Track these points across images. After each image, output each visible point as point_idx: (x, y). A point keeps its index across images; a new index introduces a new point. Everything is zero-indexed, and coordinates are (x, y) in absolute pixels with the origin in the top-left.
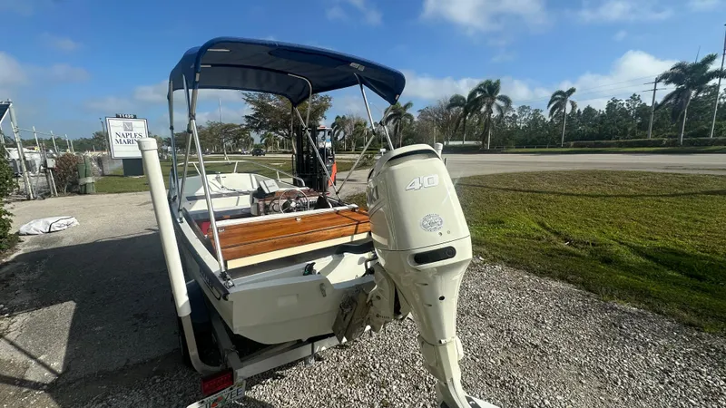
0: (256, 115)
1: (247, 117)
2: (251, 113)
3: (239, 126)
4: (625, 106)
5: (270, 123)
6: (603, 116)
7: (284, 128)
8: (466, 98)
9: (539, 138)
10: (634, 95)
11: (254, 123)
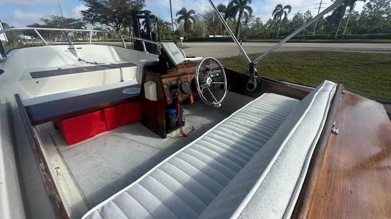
0: (89, 10)
1: (82, 12)
2: (86, 9)
3: (77, 20)
4: (303, 17)
5: (101, 17)
6: (291, 23)
7: (112, 22)
8: (227, 7)
9: (260, 34)
10: (308, 11)
11: (89, 16)
